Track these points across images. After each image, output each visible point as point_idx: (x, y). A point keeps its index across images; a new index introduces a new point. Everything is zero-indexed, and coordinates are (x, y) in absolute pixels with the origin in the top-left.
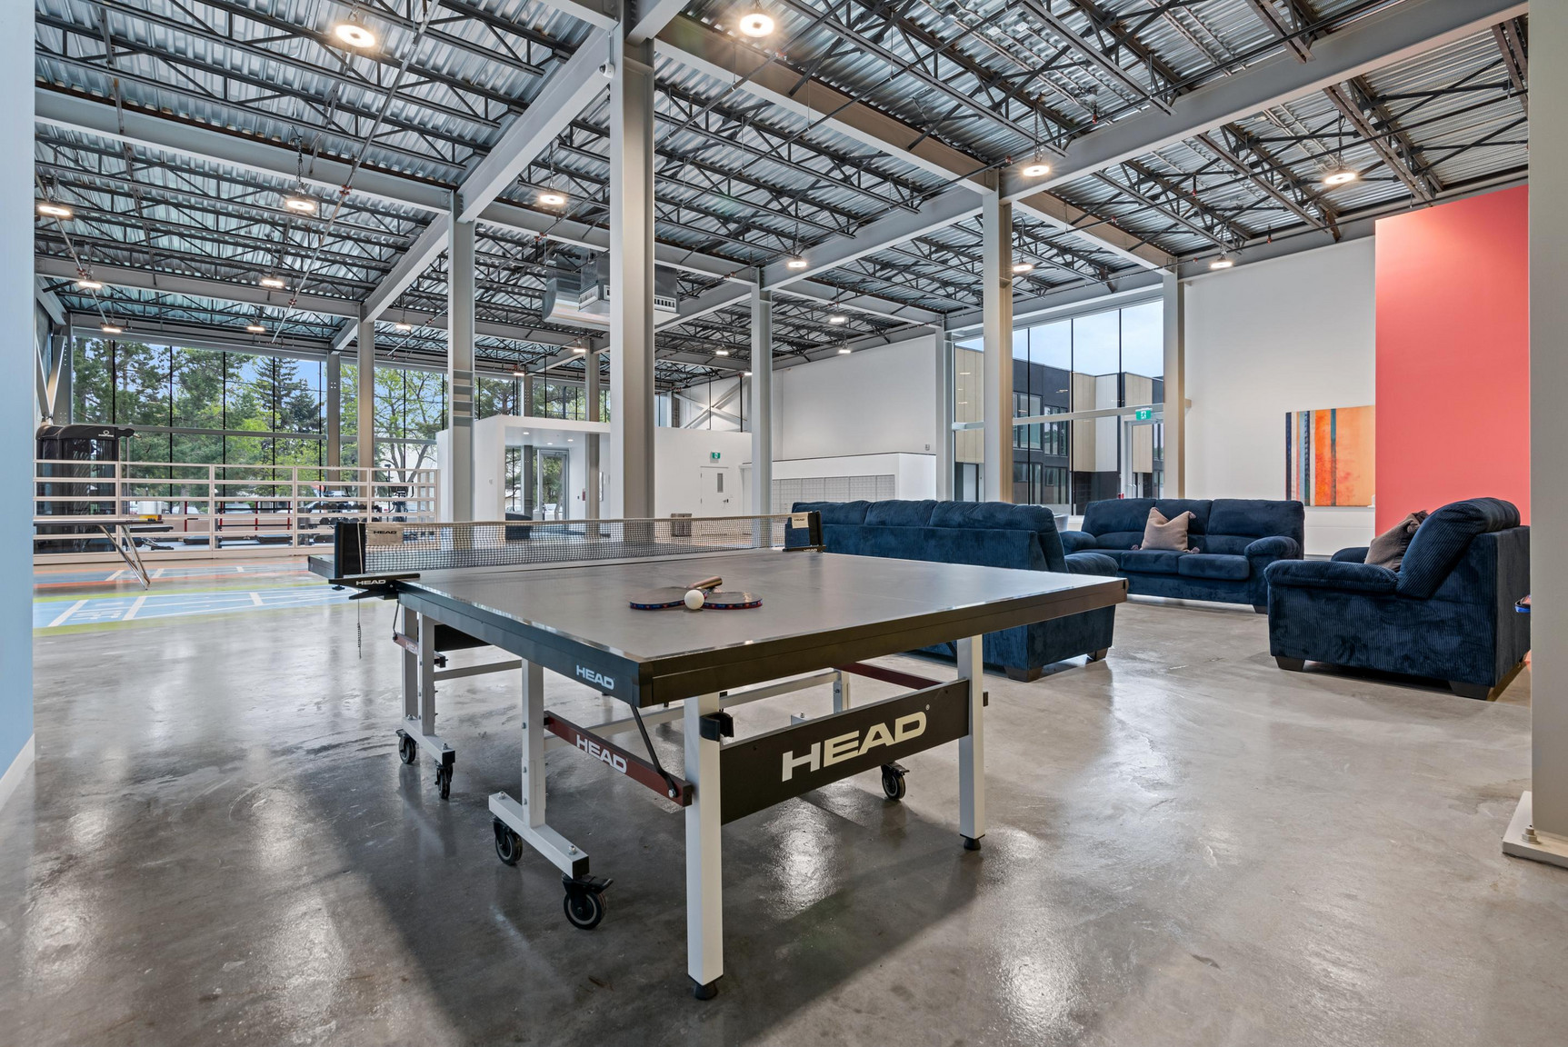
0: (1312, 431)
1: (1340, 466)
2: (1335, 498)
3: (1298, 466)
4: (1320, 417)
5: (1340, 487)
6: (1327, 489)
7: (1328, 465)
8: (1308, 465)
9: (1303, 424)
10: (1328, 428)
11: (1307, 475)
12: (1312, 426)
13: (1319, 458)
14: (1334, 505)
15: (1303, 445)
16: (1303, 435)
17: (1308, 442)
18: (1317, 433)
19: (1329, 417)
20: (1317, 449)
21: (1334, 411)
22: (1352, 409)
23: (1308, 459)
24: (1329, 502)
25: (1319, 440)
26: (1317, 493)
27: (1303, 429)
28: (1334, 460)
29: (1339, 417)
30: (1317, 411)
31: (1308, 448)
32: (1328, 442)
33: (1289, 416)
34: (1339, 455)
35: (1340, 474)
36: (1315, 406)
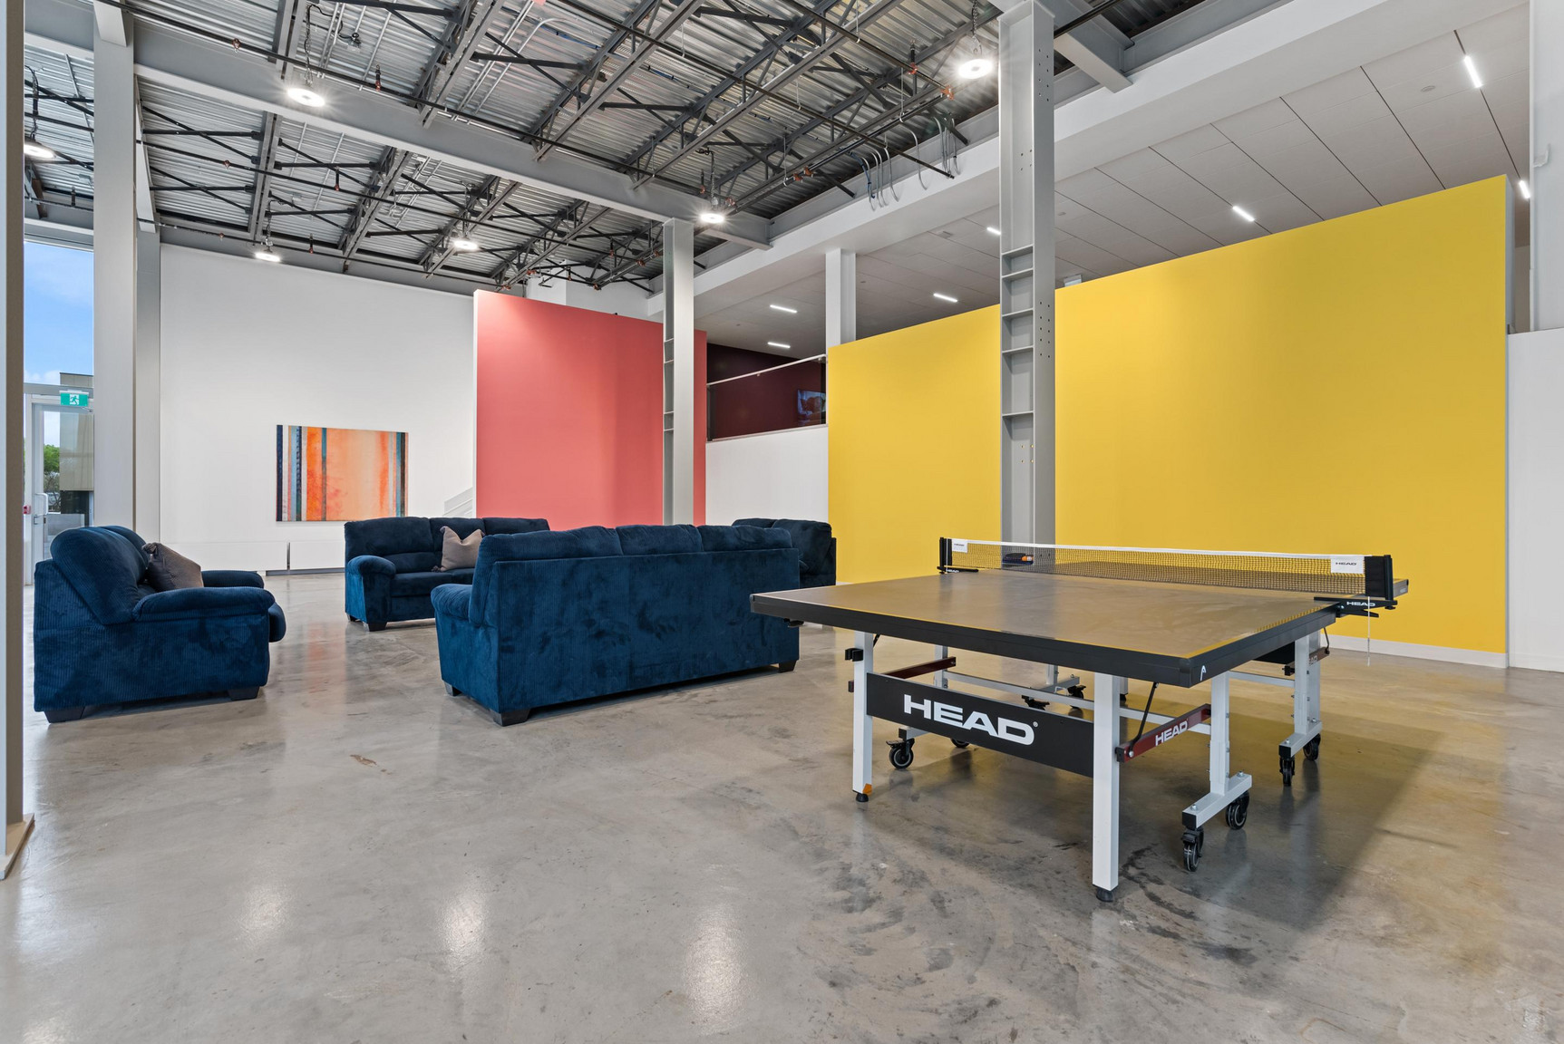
0: (304, 447)
1: (330, 483)
2: (325, 513)
3: (289, 481)
4: (312, 433)
5: (330, 503)
6: (318, 504)
7: (319, 482)
8: (299, 480)
9: (295, 438)
10: (319, 446)
11: (299, 490)
12: (304, 442)
13: (310, 474)
14: (324, 519)
15: (295, 460)
16: (295, 450)
17: (300, 457)
18: (308, 449)
19: (319, 437)
20: (309, 465)
21: (324, 430)
22: (341, 430)
23: (299, 474)
24: (320, 517)
25: (311, 456)
26: (308, 509)
27: (295, 444)
28: (324, 477)
29: (330, 436)
30: (309, 428)
31: (300, 464)
32: (319, 459)
33: (280, 428)
34: (329, 473)
35: (330, 490)
36: (306, 423)
